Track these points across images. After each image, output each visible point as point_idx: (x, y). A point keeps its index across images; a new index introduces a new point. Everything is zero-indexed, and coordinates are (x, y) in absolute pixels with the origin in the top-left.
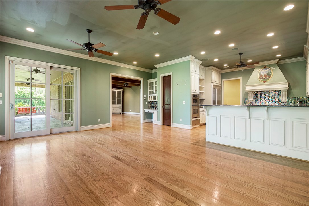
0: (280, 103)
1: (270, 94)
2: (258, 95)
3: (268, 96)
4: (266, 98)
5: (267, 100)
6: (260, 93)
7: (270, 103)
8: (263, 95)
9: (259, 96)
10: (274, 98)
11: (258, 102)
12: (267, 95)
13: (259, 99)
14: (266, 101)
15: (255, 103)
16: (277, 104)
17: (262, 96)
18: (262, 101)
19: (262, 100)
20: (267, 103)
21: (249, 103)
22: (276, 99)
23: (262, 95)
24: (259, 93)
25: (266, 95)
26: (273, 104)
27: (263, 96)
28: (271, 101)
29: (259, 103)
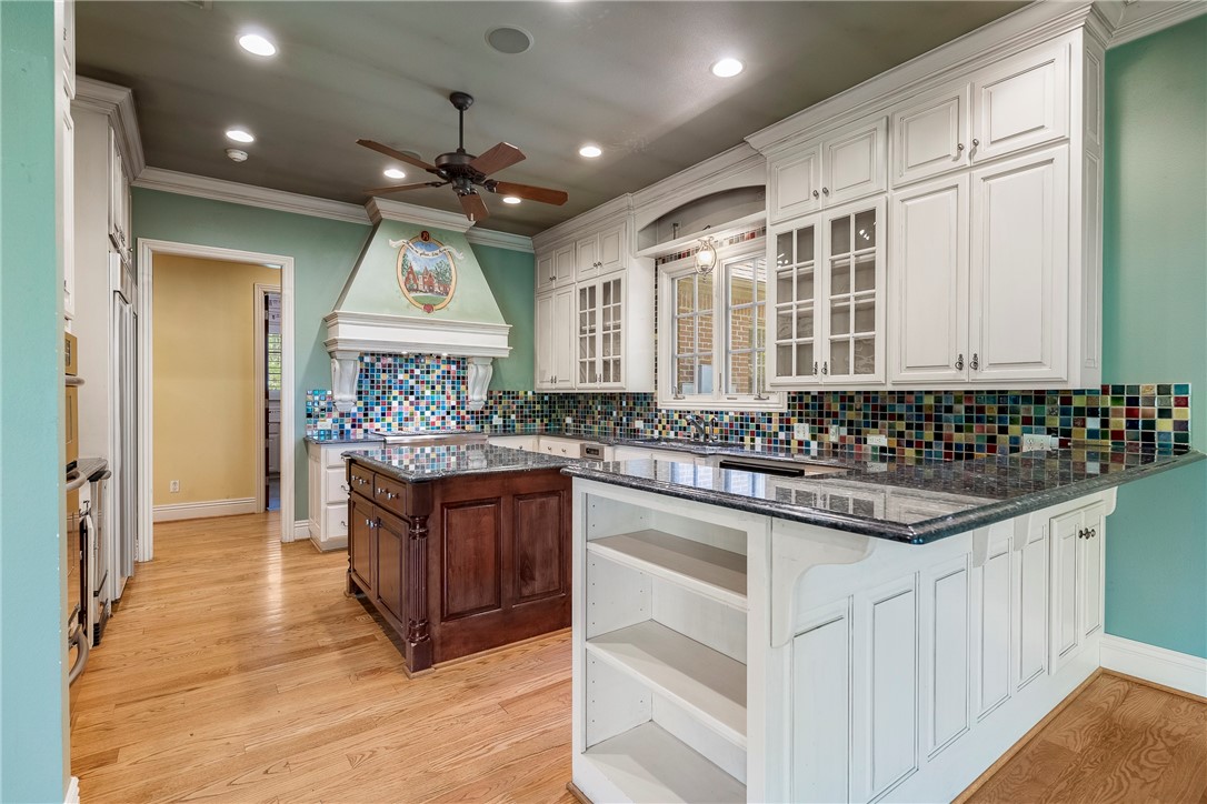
0: (463, 413)
1: (428, 372)
2: (378, 371)
3: (423, 382)
4: (412, 387)
5: (417, 398)
6: (390, 365)
7: (428, 413)
8: (401, 376)
9: (385, 377)
10: (443, 393)
11: (378, 409)
12: (417, 376)
13: (384, 393)
14: (412, 403)
15: (366, 415)
16: (453, 418)
17: (396, 377)
18: (395, 404)
19: (395, 398)
20: (418, 412)
21: (335, 415)
22: (448, 398)
23: (396, 371)
24: (384, 366)
25: (412, 377)
26: (438, 419)
27: (401, 381)
28: (433, 403)
29: (383, 414)
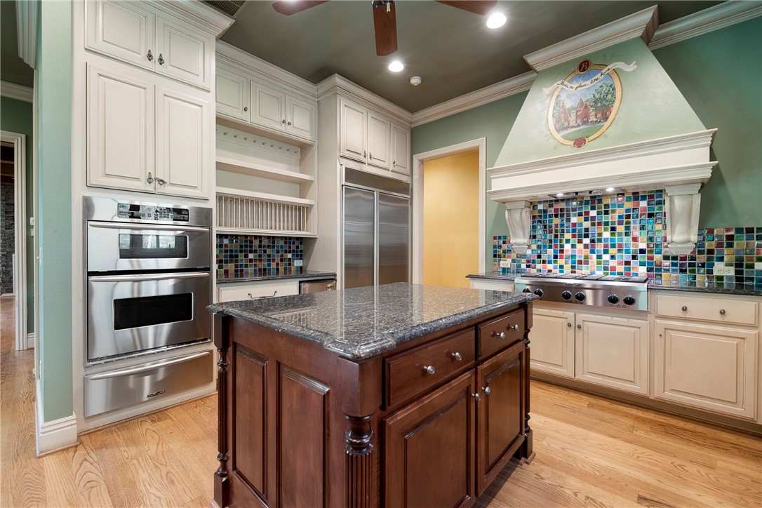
0: (657, 257)
1: (606, 213)
2: (550, 216)
3: (599, 224)
4: (587, 230)
5: (593, 241)
6: (562, 210)
7: (606, 257)
8: (574, 220)
9: (557, 221)
10: (627, 234)
11: (551, 252)
12: (593, 218)
13: (556, 236)
14: (586, 246)
15: (539, 257)
16: (642, 264)
17: (568, 220)
18: (567, 247)
19: (568, 241)
20: (594, 256)
21: (514, 256)
22: (635, 239)
23: (568, 215)
24: (556, 210)
25: (586, 219)
26: (620, 263)
27: (574, 225)
28: (613, 246)
29: (556, 257)
